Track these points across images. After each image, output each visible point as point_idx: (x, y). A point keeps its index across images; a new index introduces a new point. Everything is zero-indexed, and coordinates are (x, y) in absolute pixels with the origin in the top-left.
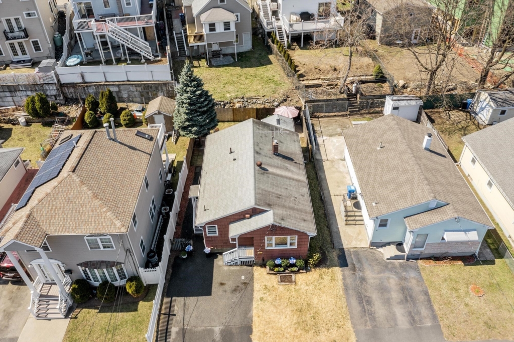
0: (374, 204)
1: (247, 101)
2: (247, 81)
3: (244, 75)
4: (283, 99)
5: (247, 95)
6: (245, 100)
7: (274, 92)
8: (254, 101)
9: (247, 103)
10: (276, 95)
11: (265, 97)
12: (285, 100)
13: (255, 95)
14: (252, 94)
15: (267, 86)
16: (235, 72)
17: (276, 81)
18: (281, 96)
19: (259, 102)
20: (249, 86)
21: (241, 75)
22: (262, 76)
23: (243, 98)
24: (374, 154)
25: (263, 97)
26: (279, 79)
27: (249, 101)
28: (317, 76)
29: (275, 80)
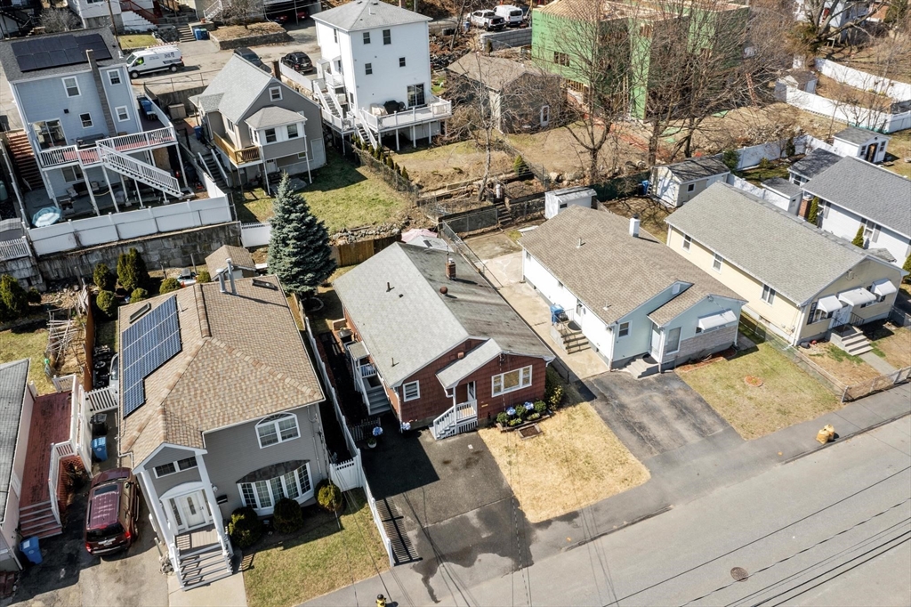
0: (606, 309)
1: (353, 235)
2: (341, 208)
3: (331, 201)
4: (403, 222)
5: (350, 227)
6: (350, 232)
7: (388, 216)
8: (363, 232)
9: (353, 237)
10: (393, 219)
11: (377, 225)
12: (407, 224)
13: (361, 224)
14: (357, 223)
15: (373, 209)
16: (317, 199)
17: (384, 201)
18: (400, 218)
19: (370, 233)
20: (348, 214)
21: (327, 201)
22: (360, 197)
23: (345, 231)
24: (575, 254)
25: (374, 224)
26: (387, 197)
27: (355, 233)
28: (440, 185)
29: (381, 199)
